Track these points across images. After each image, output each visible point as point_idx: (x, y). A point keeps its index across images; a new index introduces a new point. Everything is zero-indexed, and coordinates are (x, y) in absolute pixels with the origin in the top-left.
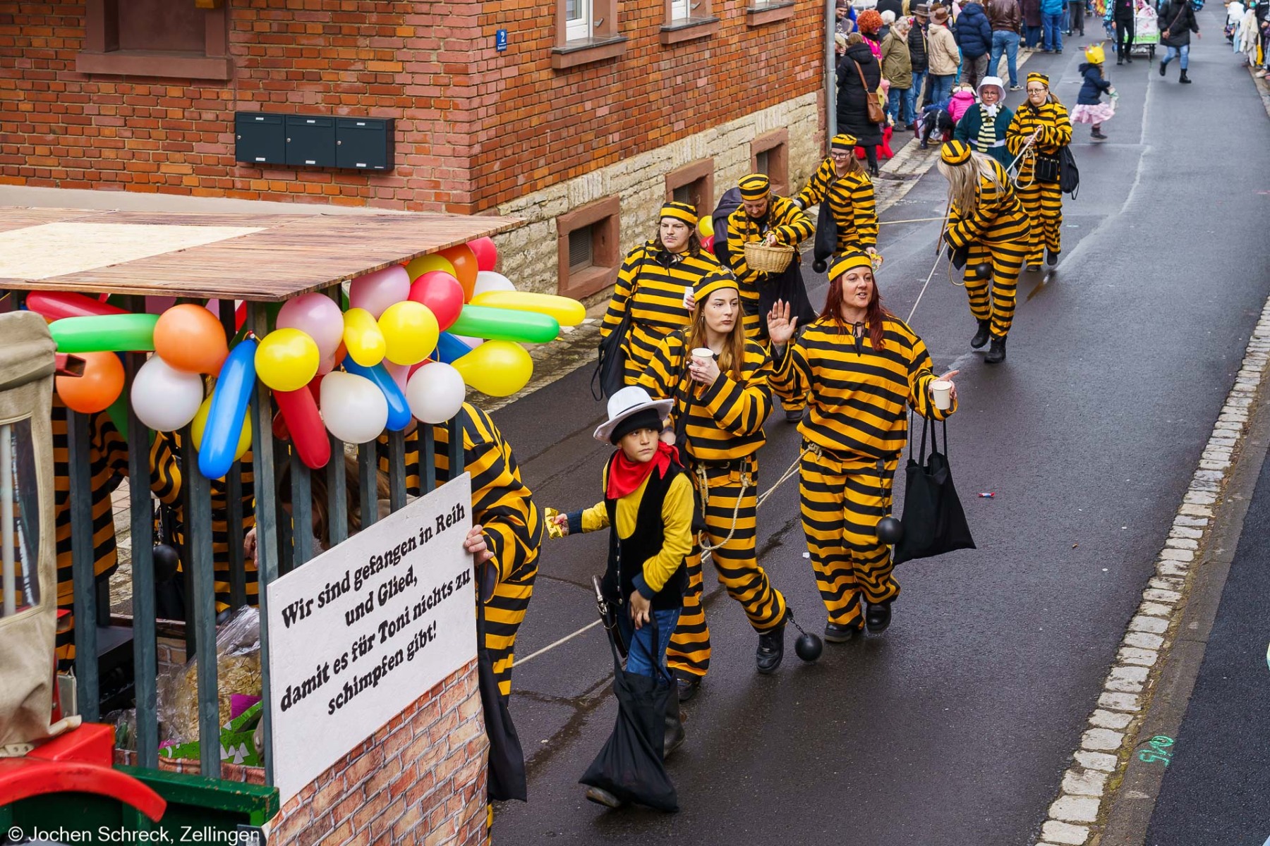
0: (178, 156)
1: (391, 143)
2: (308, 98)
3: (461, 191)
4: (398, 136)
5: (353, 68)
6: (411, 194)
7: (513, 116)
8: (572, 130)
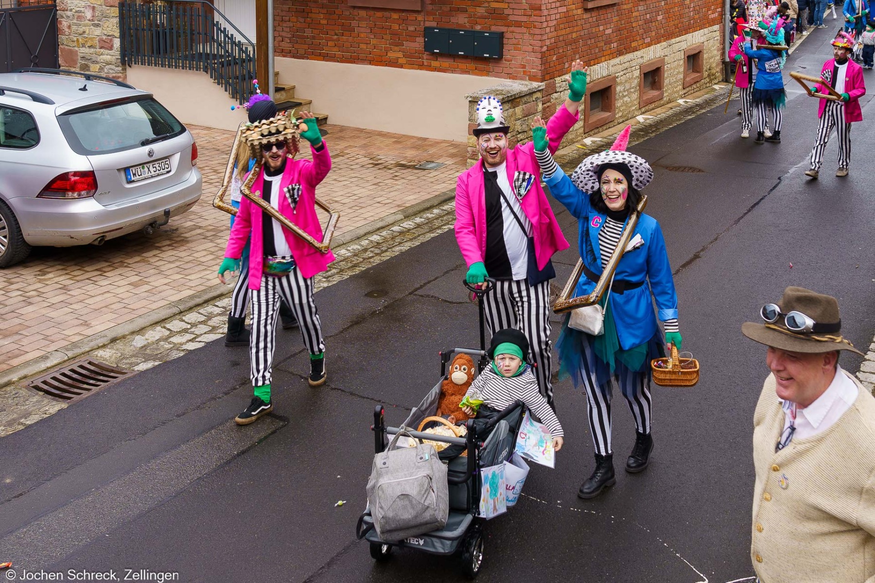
0: (397, 48)
1: (502, 45)
2: (461, 20)
3: (536, 71)
4: (505, 41)
5: (483, 6)
6: (511, 71)
7: (563, 32)
8: (593, 40)
